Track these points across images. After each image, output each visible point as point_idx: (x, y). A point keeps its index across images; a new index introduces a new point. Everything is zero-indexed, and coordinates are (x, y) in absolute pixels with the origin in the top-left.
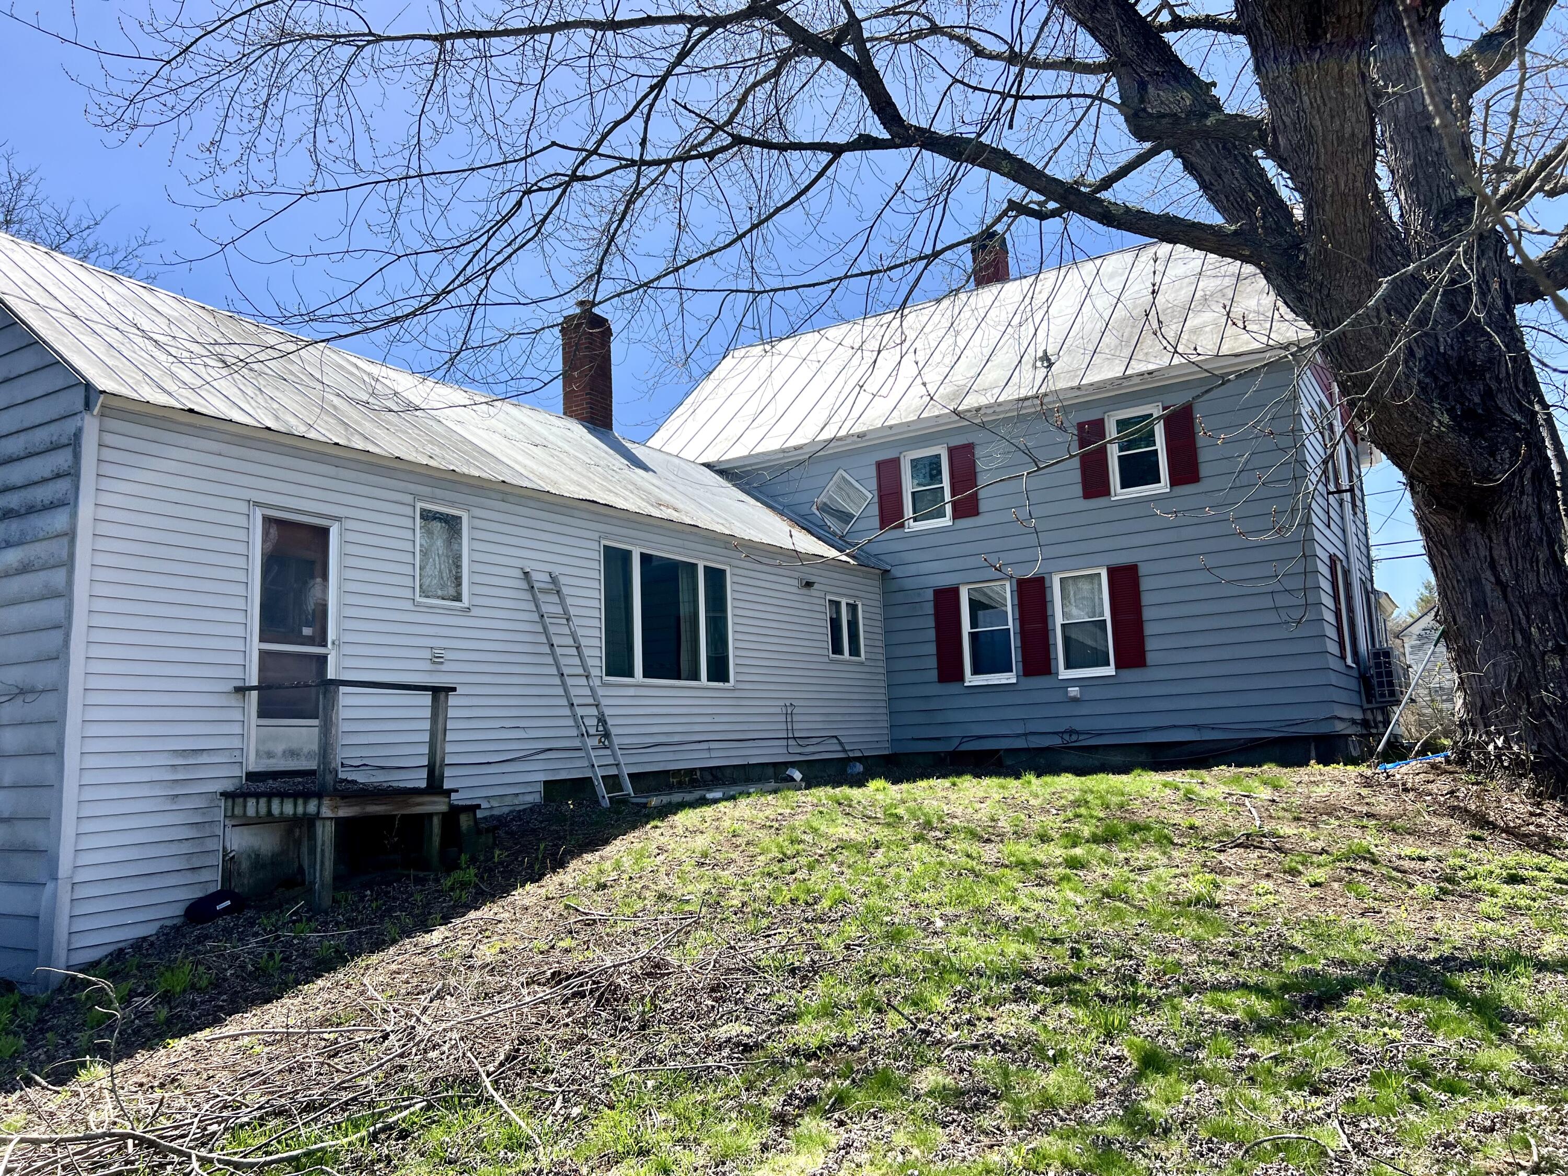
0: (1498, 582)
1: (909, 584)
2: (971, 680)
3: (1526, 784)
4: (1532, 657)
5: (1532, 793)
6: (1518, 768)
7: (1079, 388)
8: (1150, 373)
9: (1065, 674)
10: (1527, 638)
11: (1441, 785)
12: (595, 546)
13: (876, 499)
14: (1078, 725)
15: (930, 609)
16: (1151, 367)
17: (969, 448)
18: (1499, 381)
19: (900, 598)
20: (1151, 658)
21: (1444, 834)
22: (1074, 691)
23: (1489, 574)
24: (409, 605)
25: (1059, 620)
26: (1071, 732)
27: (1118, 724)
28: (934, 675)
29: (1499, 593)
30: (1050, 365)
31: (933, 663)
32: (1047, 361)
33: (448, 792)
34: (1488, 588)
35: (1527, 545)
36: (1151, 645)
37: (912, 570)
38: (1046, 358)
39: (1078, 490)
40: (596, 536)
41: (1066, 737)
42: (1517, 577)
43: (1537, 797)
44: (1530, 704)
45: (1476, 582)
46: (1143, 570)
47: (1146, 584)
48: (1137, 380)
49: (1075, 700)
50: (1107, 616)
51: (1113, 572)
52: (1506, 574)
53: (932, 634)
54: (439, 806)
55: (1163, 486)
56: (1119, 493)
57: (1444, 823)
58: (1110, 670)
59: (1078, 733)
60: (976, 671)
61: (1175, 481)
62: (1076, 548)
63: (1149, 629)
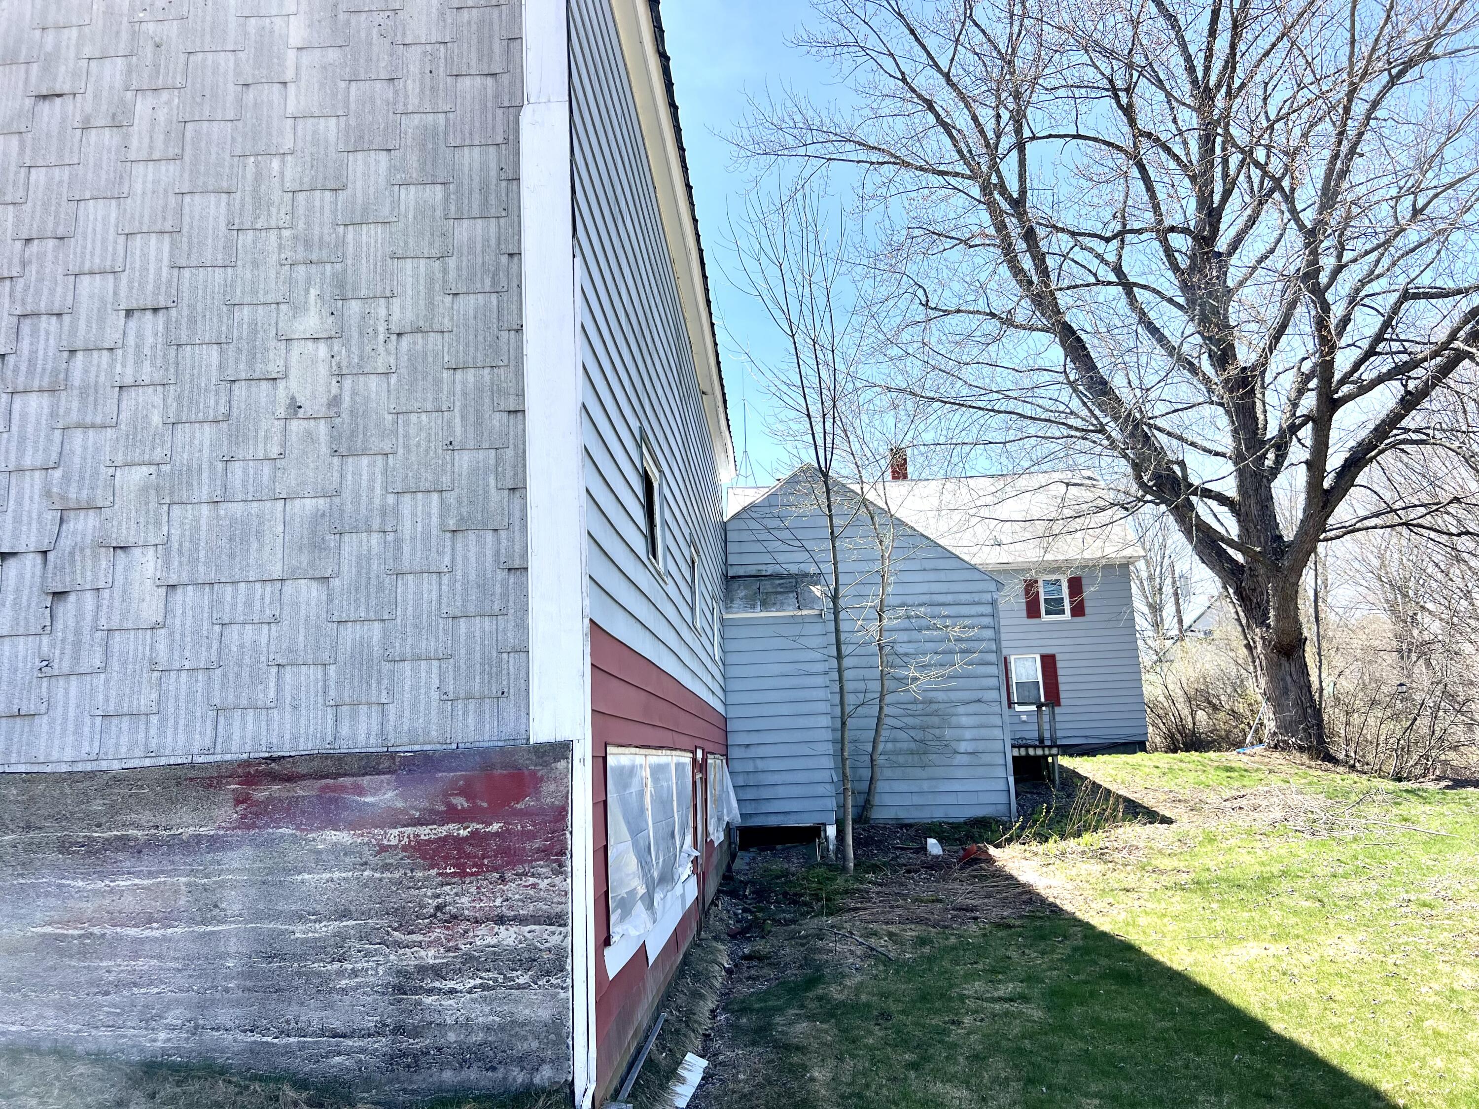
9: (1020, 708)
14: (1027, 735)
20: (1062, 702)
22: (1024, 718)
25: (1015, 680)
26: (1023, 738)
36: (1062, 695)
39: (1025, 613)
41: (1021, 741)
42: (1298, 679)
46: (1058, 657)
47: (1059, 665)
48: (1059, 563)
49: (1025, 722)
50: (1040, 679)
51: (1042, 657)
55: (1067, 616)
56: (1045, 617)
59: (1026, 739)
61: (1073, 615)
62: (1026, 643)
63: (1062, 687)
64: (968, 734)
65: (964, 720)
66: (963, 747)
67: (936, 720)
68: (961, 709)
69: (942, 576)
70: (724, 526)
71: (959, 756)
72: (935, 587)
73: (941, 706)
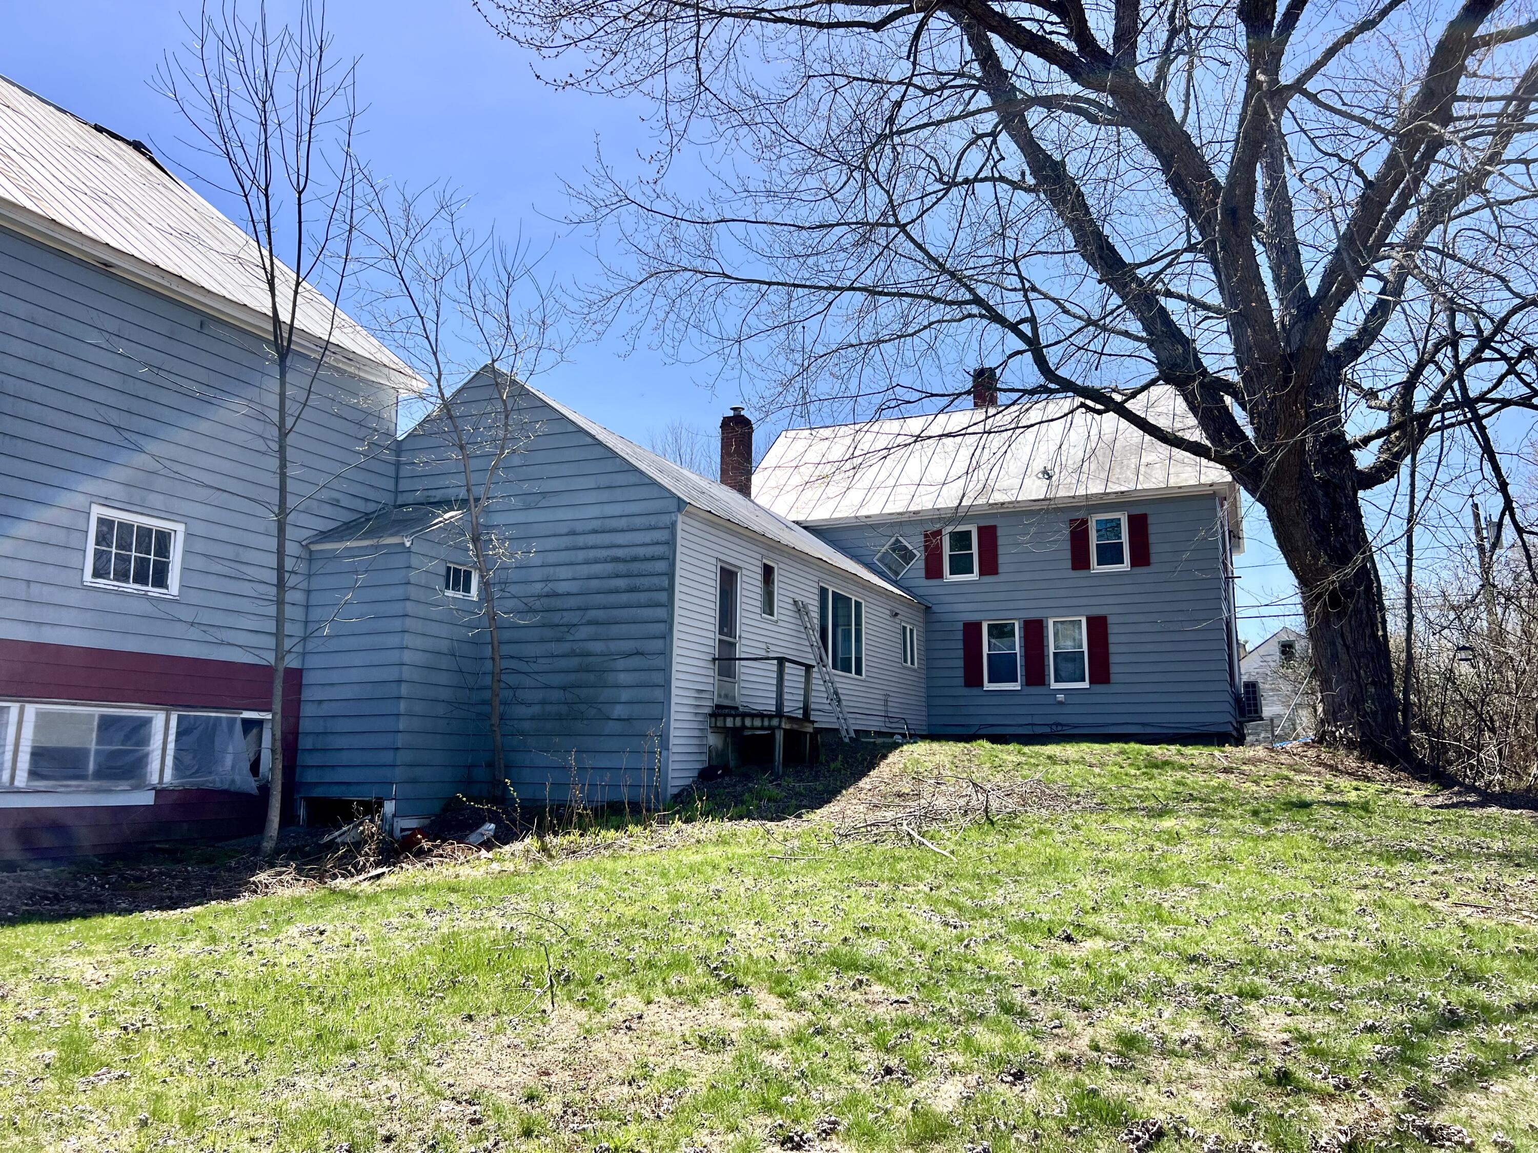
0: (1345, 645)
1: (944, 617)
2: (988, 686)
3: (1356, 753)
4: (1360, 686)
5: (1358, 758)
6: (1351, 746)
7: (1074, 497)
8: (1122, 492)
9: (1054, 686)
10: (1359, 676)
11: (1312, 753)
12: (816, 585)
13: (923, 557)
14: (1062, 720)
15: (960, 635)
16: (1123, 489)
17: (993, 528)
18: (1349, 536)
19: (938, 626)
20: (1113, 678)
21: (1319, 773)
22: (1060, 697)
23: (1340, 640)
24: (758, 618)
25: (1052, 650)
26: (1057, 724)
27: (1090, 720)
28: (961, 681)
29: (1345, 650)
30: (1050, 477)
31: (961, 673)
32: (1047, 474)
33: (813, 722)
34: (1339, 647)
35: (1360, 626)
36: (1113, 669)
37: (948, 608)
38: (1045, 472)
39: (1069, 564)
40: (816, 579)
41: (1054, 728)
42: (1354, 642)
43: (1361, 759)
44: (1358, 711)
45: (1333, 643)
46: (1110, 620)
47: (1112, 629)
48: (1114, 496)
49: (1061, 703)
50: (1085, 648)
51: (1090, 620)
52: (1349, 641)
53: (961, 653)
54: (809, 729)
55: (1126, 566)
56: (1096, 568)
57: (1317, 769)
58: (1086, 685)
59: (1061, 725)
60: (991, 681)
61: (1133, 564)
62: (1066, 602)
63: (1113, 659)
64: (625, 695)
65: (622, 678)
66: (618, 711)
67: (592, 677)
68: (621, 664)
69: (618, 494)
70: (399, 447)
71: (611, 723)
72: (610, 510)
73: (599, 659)
